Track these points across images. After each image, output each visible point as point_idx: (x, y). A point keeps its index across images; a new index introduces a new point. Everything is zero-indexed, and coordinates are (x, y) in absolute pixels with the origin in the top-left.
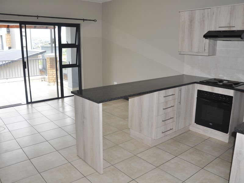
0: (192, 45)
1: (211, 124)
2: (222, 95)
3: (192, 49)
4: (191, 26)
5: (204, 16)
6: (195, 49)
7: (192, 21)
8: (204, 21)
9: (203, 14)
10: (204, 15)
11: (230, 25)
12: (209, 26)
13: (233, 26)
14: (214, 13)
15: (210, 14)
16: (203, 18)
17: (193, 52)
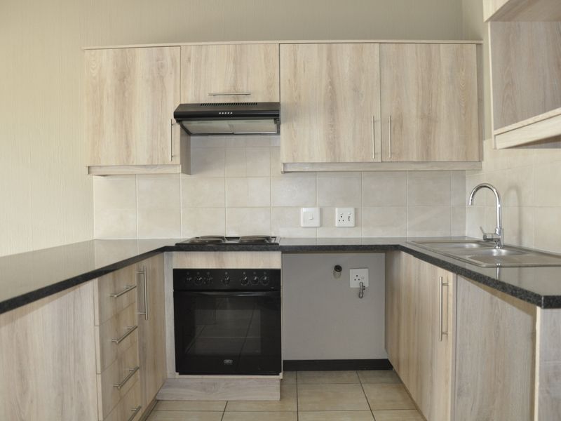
0: (128, 146)
1: (228, 361)
2: (250, 272)
3: (128, 156)
4: (124, 93)
5: (162, 66)
6: (141, 155)
7: (124, 77)
8: (162, 78)
9: (157, 61)
10: (162, 63)
11: (235, 89)
12: (178, 90)
13: (245, 92)
14: (189, 60)
15: (178, 61)
16: (159, 69)
17: (135, 164)
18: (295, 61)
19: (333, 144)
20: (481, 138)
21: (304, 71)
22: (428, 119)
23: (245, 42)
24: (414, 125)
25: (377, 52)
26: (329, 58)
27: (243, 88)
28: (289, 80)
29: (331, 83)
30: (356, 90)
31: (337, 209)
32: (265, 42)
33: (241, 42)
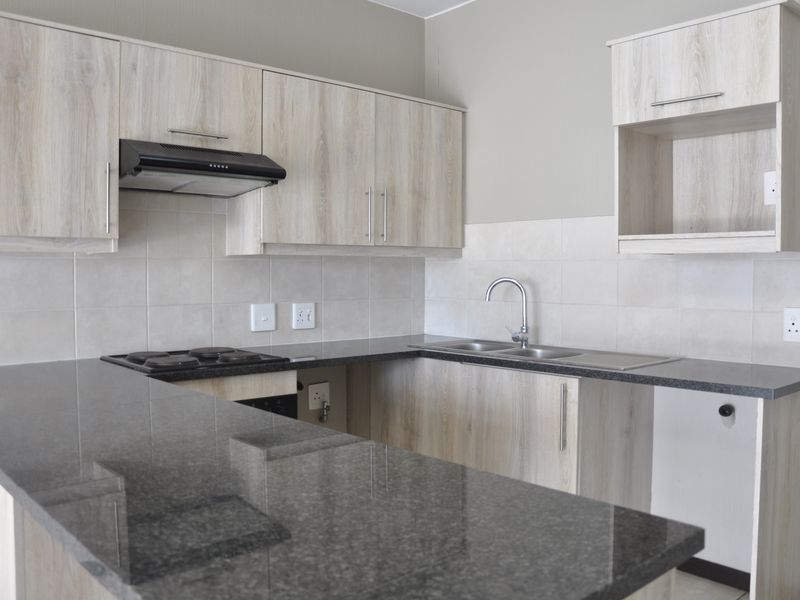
0: (25, 201)
3: (26, 220)
5: (89, 69)
6: (49, 218)
8: (89, 90)
9: (81, 58)
10: (88, 64)
11: (202, 128)
12: (116, 116)
13: (217, 134)
14: (134, 67)
15: (116, 65)
16: (83, 72)
17: (38, 234)
18: (282, 99)
19: (323, 220)
20: (464, 222)
21: (293, 115)
22: (419, 195)
23: (218, 57)
24: (406, 202)
25: (372, 104)
26: (322, 102)
27: (215, 128)
28: (274, 125)
29: (323, 137)
30: (350, 150)
31: (294, 305)
32: (245, 63)
33: (212, 56)
